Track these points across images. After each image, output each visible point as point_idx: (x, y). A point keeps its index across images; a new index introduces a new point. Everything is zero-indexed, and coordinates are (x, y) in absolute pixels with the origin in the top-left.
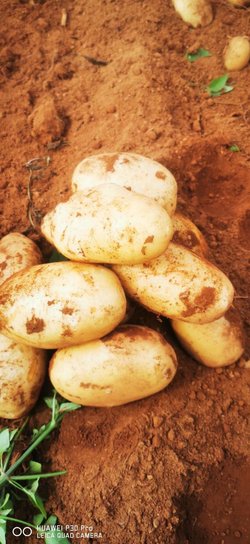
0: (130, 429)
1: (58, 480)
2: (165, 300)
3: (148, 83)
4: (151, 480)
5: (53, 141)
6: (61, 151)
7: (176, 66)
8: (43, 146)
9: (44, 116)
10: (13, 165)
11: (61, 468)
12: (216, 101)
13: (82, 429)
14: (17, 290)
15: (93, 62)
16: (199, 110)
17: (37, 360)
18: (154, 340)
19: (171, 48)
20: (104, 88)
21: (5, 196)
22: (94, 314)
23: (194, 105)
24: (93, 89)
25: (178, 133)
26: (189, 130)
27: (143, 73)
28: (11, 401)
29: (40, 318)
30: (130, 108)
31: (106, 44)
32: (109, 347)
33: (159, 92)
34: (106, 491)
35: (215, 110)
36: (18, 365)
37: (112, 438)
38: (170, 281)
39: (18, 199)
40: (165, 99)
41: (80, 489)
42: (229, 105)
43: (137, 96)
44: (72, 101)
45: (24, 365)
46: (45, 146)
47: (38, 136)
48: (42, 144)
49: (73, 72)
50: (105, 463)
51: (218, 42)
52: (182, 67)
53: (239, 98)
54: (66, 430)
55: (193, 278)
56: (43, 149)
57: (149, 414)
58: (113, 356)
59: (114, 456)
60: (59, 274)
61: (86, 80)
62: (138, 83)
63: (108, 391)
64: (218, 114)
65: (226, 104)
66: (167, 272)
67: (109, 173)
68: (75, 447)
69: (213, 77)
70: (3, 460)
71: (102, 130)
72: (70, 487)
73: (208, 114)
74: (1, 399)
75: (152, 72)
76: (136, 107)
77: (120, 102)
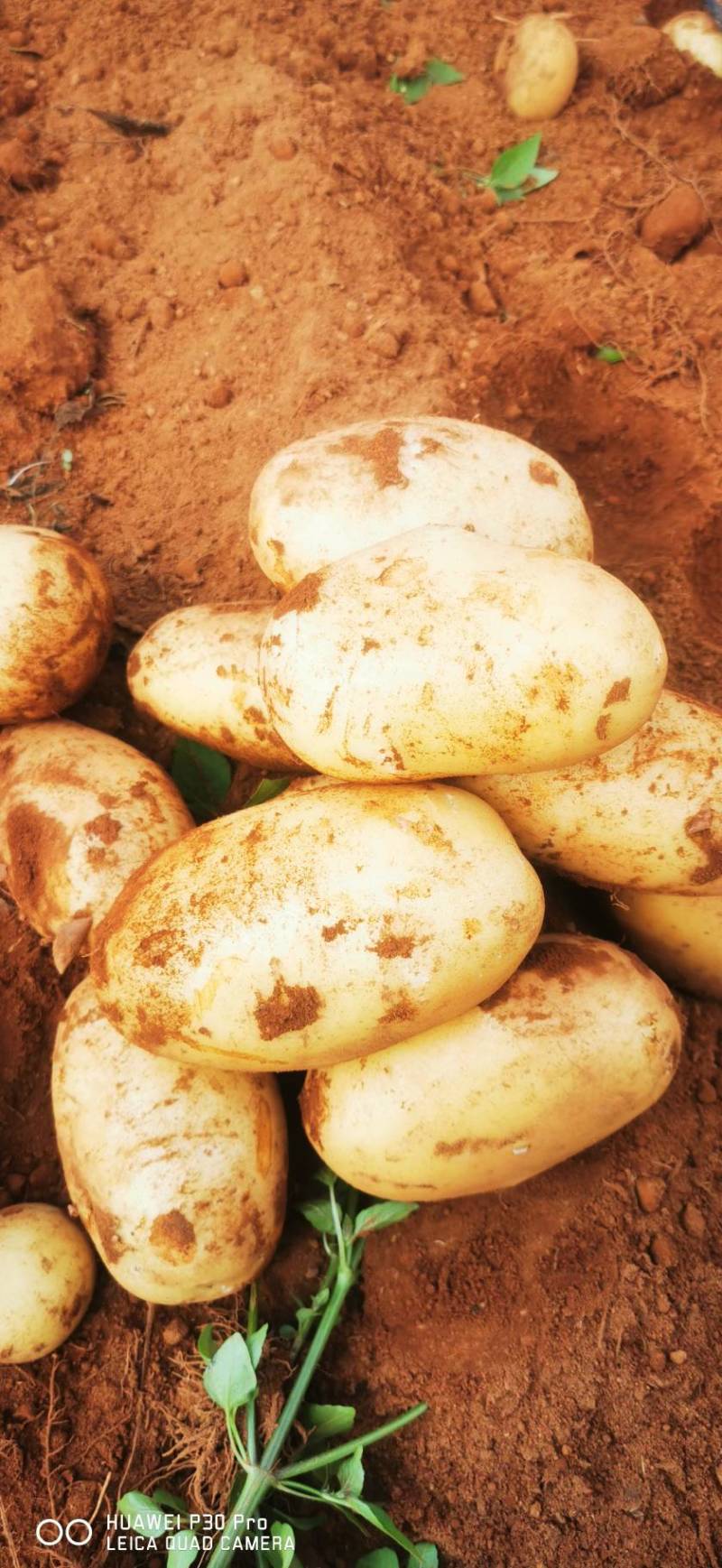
0: (578, 1234)
2: (645, 848)
3: (326, 182)
4: (685, 1362)
5: (72, 396)
6: (99, 425)
7: (380, 120)
8: (36, 415)
9: (31, 320)
11: (403, 1400)
12: (518, 216)
13: (428, 1269)
14: (202, 912)
15: (126, 127)
16: (480, 249)
17: (266, 1103)
18: (621, 970)
19: (346, 65)
20: (179, 208)
22: (476, 938)
23: (463, 234)
24: (141, 215)
25: (447, 327)
26: (468, 314)
27: (301, 151)
28: (229, 1249)
29: (304, 985)
30: (293, 264)
31: (145, 66)
32: (508, 1021)
33: (361, 204)
34: (567, 1432)
35: (522, 243)
36: (221, 1134)
37: (528, 1273)
38: (653, 788)
40: (384, 226)
41: (487, 1443)
42: (555, 224)
43: (304, 224)
44: (85, 259)
45: (239, 1132)
46: (46, 415)
47: (20, 387)
48: (33, 412)
49: (52, 165)
50: (539, 1352)
51: (472, 34)
52: (395, 119)
53: (576, 199)
54: (383, 1284)
55: (711, 768)
56: (37, 427)
57: (621, 1177)
58: (527, 1045)
59: (561, 1326)
60: (332, 837)
61: (110, 185)
62: (296, 182)
63: (519, 1148)
64: (534, 256)
65: (546, 223)
66: (637, 764)
67: (392, 491)
68: (421, 1327)
69: (486, 144)
70: (241, 1428)
71: (223, 346)
72: (448, 1446)
73: (505, 258)
74: (200, 1251)
75: (327, 143)
76: (311, 259)
77: (255, 249)
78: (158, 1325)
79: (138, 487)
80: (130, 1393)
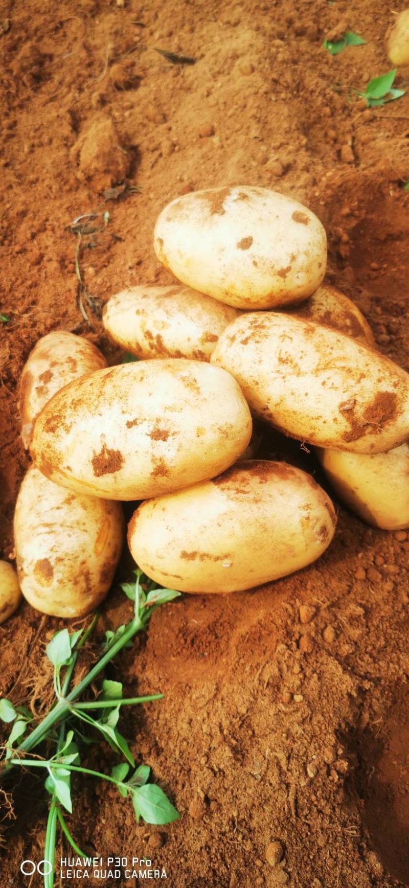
0: (262, 626)
1: (149, 709)
2: (316, 416)
3: (265, 87)
4: (301, 702)
5: (114, 185)
6: (127, 202)
7: (308, 60)
8: (97, 195)
9: (98, 146)
10: (50, 227)
11: (153, 690)
12: (377, 113)
13: (184, 631)
14: (75, 408)
15: (173, 58)
16: (351, 128)
17: (109, 523)
18: (298, 480)
19: (300, 33)
20: (192, 100)
21: (40, 275)
22: (201, 437)
23: (342, 120)
24: (174, 103)
25: (318, 164)
26: (335, 161)
27: (256, 71)
28: (70, 585)
29: (115, 450)
30: (238, 126)
31: (192, 30)
32: (226, 491)
33: (284, 100)
34: (228, 722)
35: (377, 127)
36: (79, 528)
37: (233, 643)
38: (324, 383)
39: (61, 279)
40: (294, 112)
41: (186, 720)
42: (400, 119)
43: (248, 107)
44: (141, 123)
45: (88, 530)
46: (101, 195)
47: (89, 179)
48: (95, 193)
49: (139, 78)
50: (224, 680)
51: (376, 20)
52: (319, 61)
54: (158, 634)
55: (361, 378)
56: (97, 200)
57: (292, 602)
58: (233, 505)
59: (238, 668)
60: (142, 378)
61: (162, 88)
62: (249, 87)
63: (226, 563)
64: (381, 134)
65: (393, 118)
66: (317, 370)
67: (216, 216)
68: (173, 659)
69: (370, 77)
70: (61, 678)
71: (193, 165)
72: (169, 718)
73: (365, 134)
74: (55, 583)
75: (272, 69)
76: (248, 124)
77: (220, 119)
78: (45, 630)
79: (138, 233)
80: (21, 656)
